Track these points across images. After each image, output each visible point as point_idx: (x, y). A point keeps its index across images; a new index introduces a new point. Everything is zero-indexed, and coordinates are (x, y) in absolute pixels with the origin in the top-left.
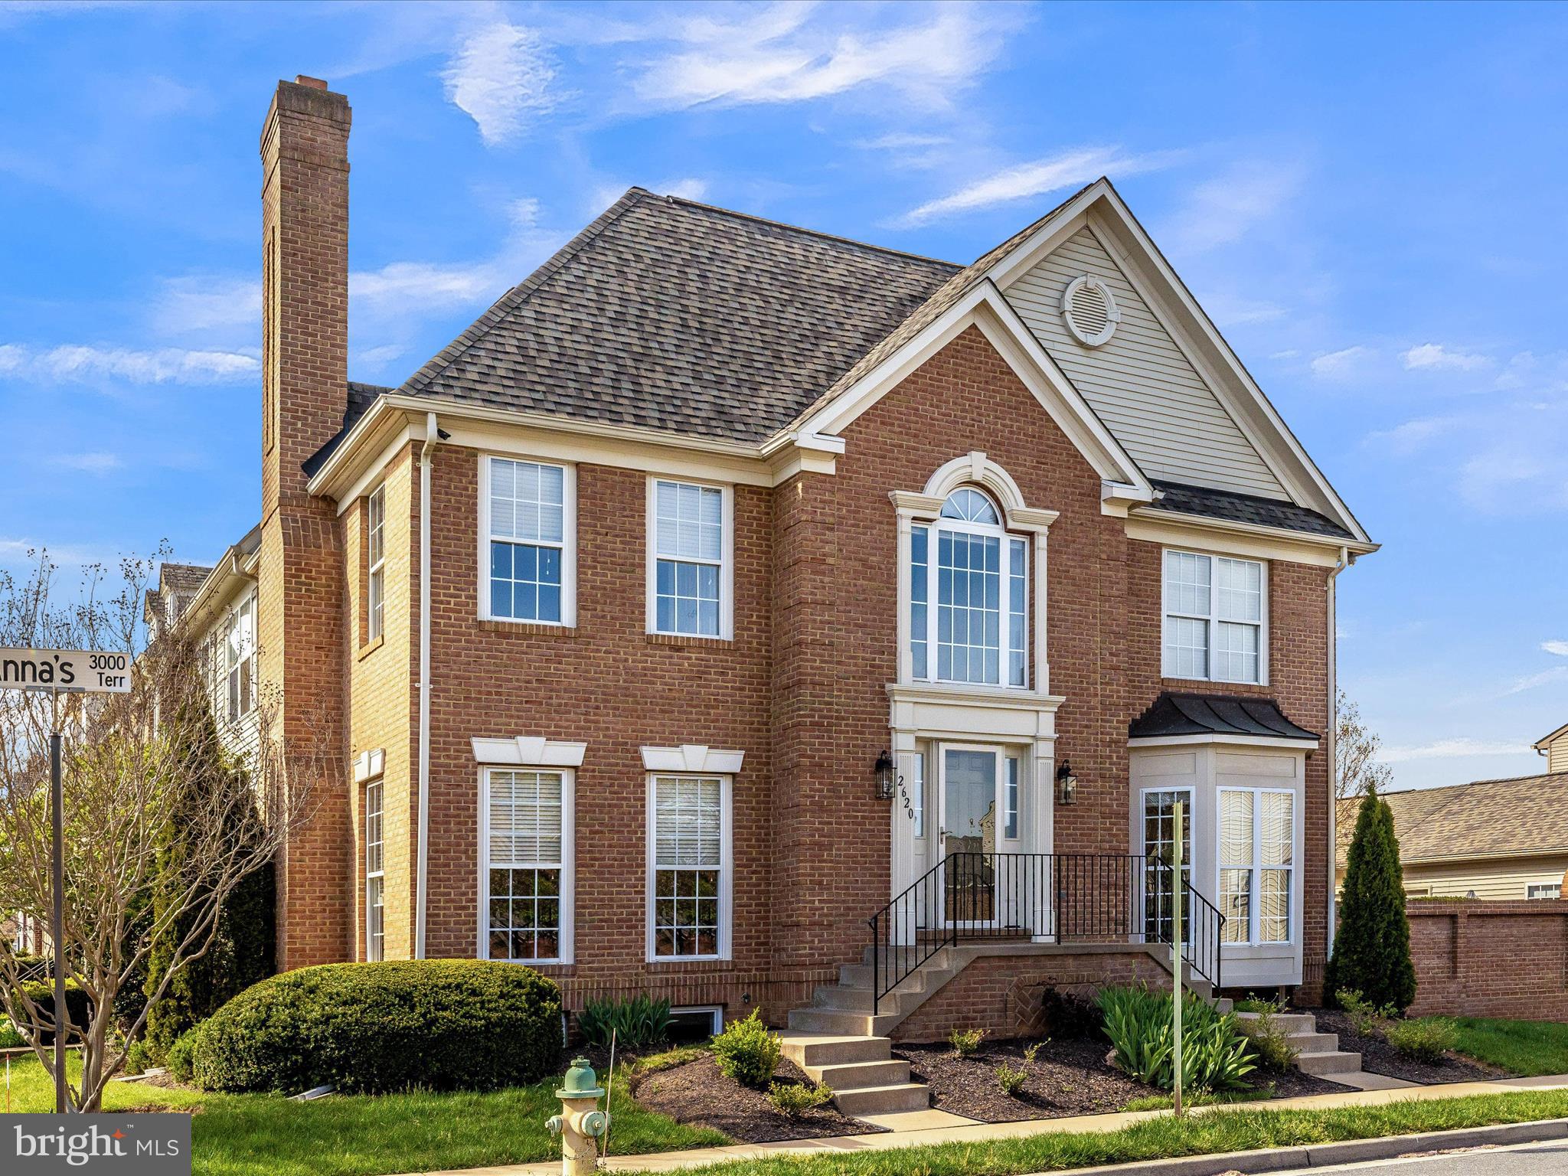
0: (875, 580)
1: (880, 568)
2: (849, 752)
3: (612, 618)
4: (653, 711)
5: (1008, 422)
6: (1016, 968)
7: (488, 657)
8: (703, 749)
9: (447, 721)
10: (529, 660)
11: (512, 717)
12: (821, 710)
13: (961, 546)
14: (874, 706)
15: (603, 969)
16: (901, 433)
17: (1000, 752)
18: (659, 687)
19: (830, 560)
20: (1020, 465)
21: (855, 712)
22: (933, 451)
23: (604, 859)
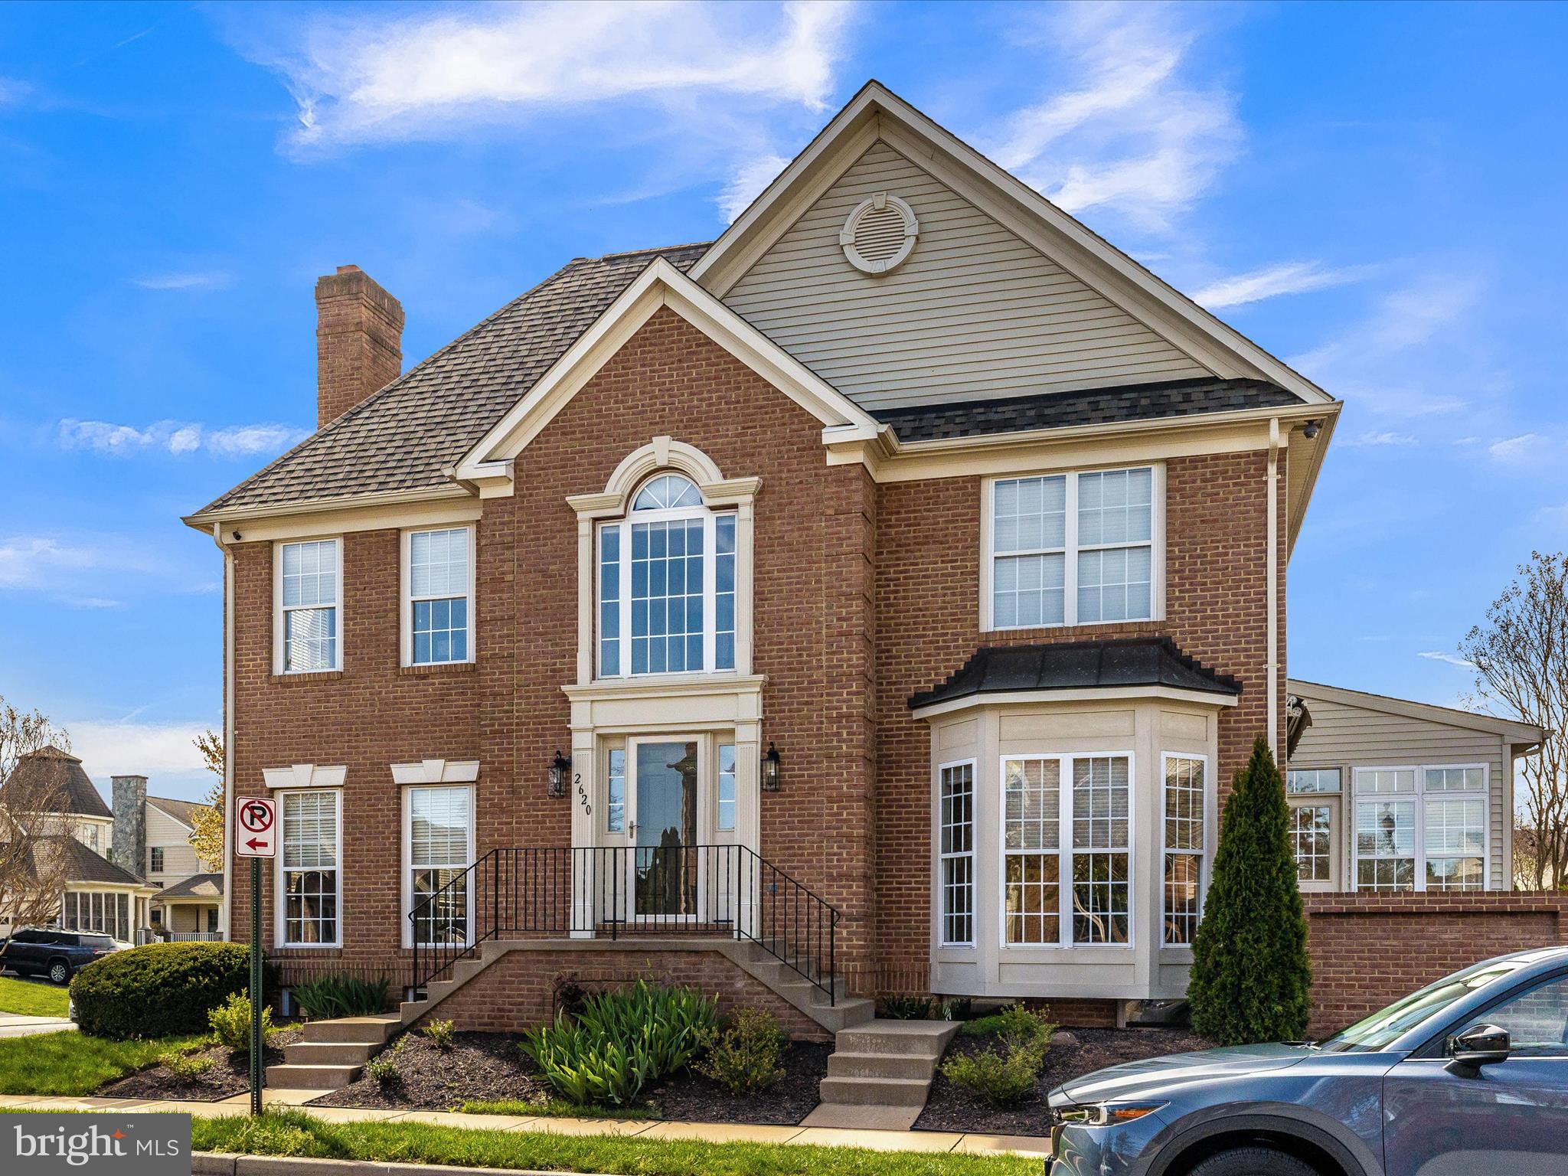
0: (555, 588)
1: (560, 575)
2: (530, 755)
3: (369, 659)
4: (403, 733)
5: (705, 395)
6: (557, 962)
7: (276, 704)
8: (440, 763)
9: (248, 758)
10: (305, 703)
11: (293, 749)
12: (501, 719)
13: (659, 536)
14: (555, 709)
15: (362, 953)
16: (584, 438)
17: (699, 739)
18: (408, 712)
19: (509, 577)
20: (721, 437)
21: (536, 717)
22: (618, 447)
23: (363, 861)
